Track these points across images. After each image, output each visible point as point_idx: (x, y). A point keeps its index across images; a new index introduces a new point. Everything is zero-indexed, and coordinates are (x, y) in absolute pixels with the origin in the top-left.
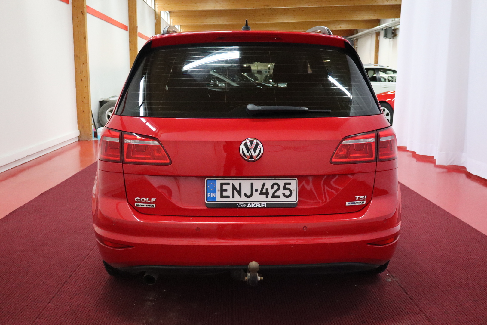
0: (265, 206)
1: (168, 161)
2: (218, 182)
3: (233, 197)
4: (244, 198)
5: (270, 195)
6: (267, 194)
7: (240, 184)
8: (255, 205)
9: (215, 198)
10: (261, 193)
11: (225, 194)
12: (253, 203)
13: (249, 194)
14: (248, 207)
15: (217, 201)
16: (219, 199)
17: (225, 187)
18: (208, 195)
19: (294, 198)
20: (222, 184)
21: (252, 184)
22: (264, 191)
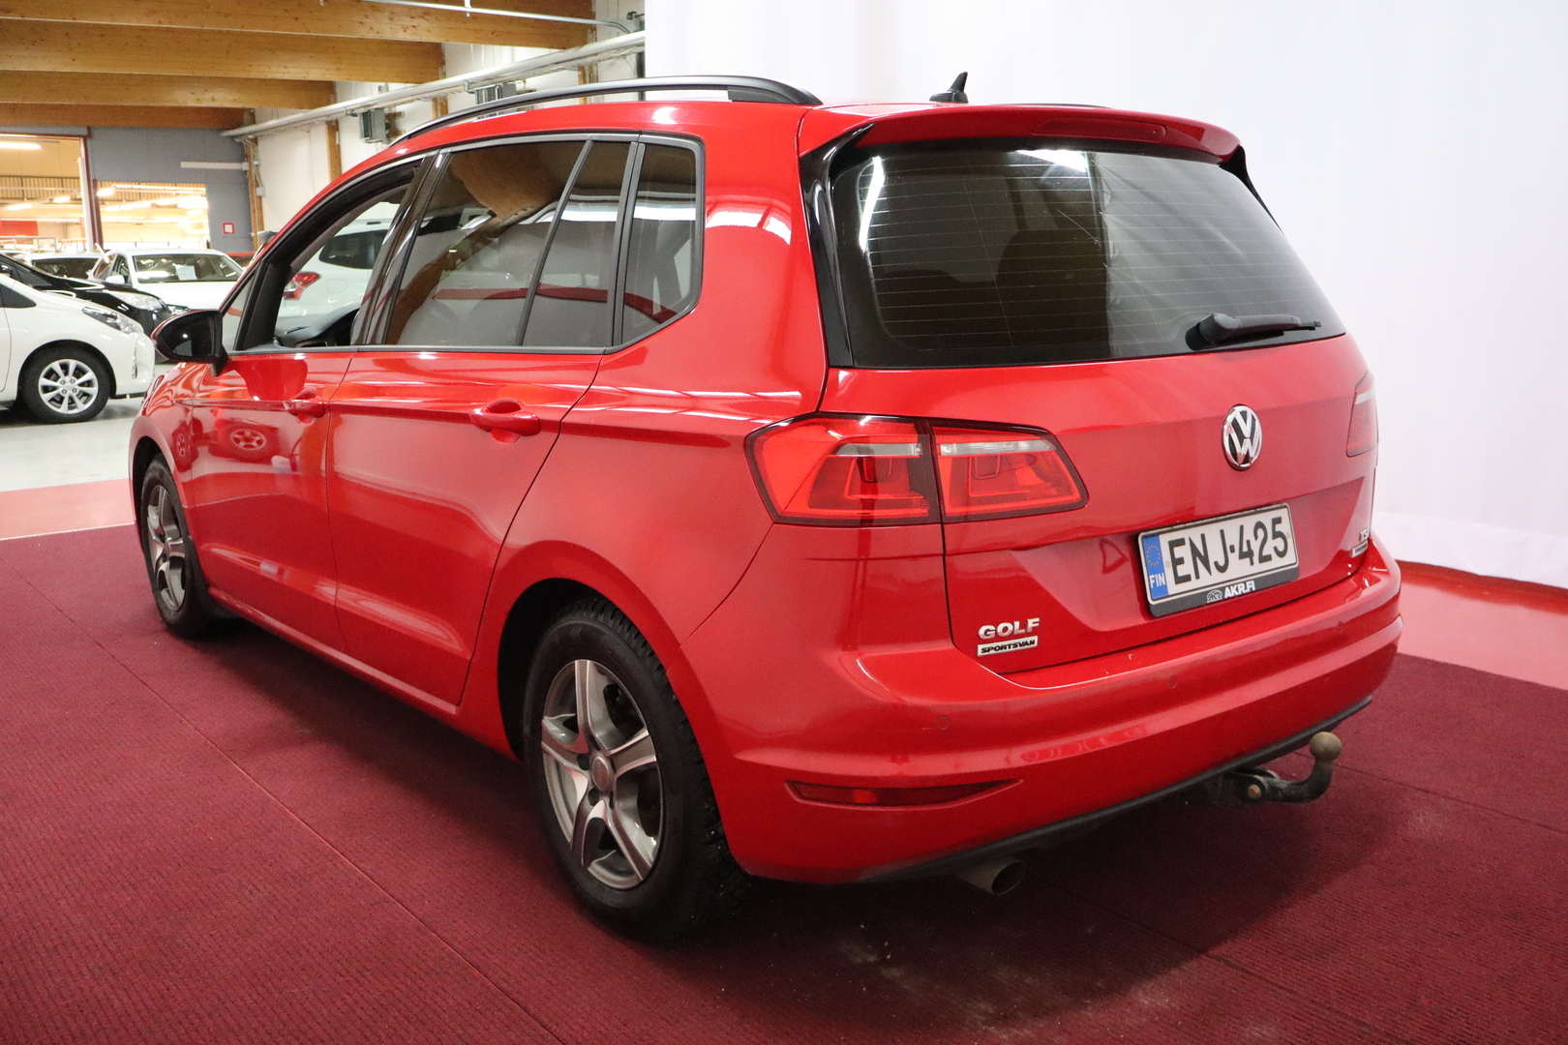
0: (1254, 589)
1: (1076, 496)
2: (1164, 540)
3: (1198, 577)
4: (1217, 577)
5: (1256, 558)
6: (1249, 554)
7: (1203, 536)
8: (1237, 590)
9: (1164, 588)
10: (1242, 556)
11: (1182, 571)
12: (1233, 585)
13: (1222, 563)
14: (1226, 597)
15: (1170, 593)
16: (1174, 589)
17: (1179, 552)
18: (1152, 582)
19: (1291, 558)
20: (1173, 544)
21: (1222, 532)
22: (1245, 549)
